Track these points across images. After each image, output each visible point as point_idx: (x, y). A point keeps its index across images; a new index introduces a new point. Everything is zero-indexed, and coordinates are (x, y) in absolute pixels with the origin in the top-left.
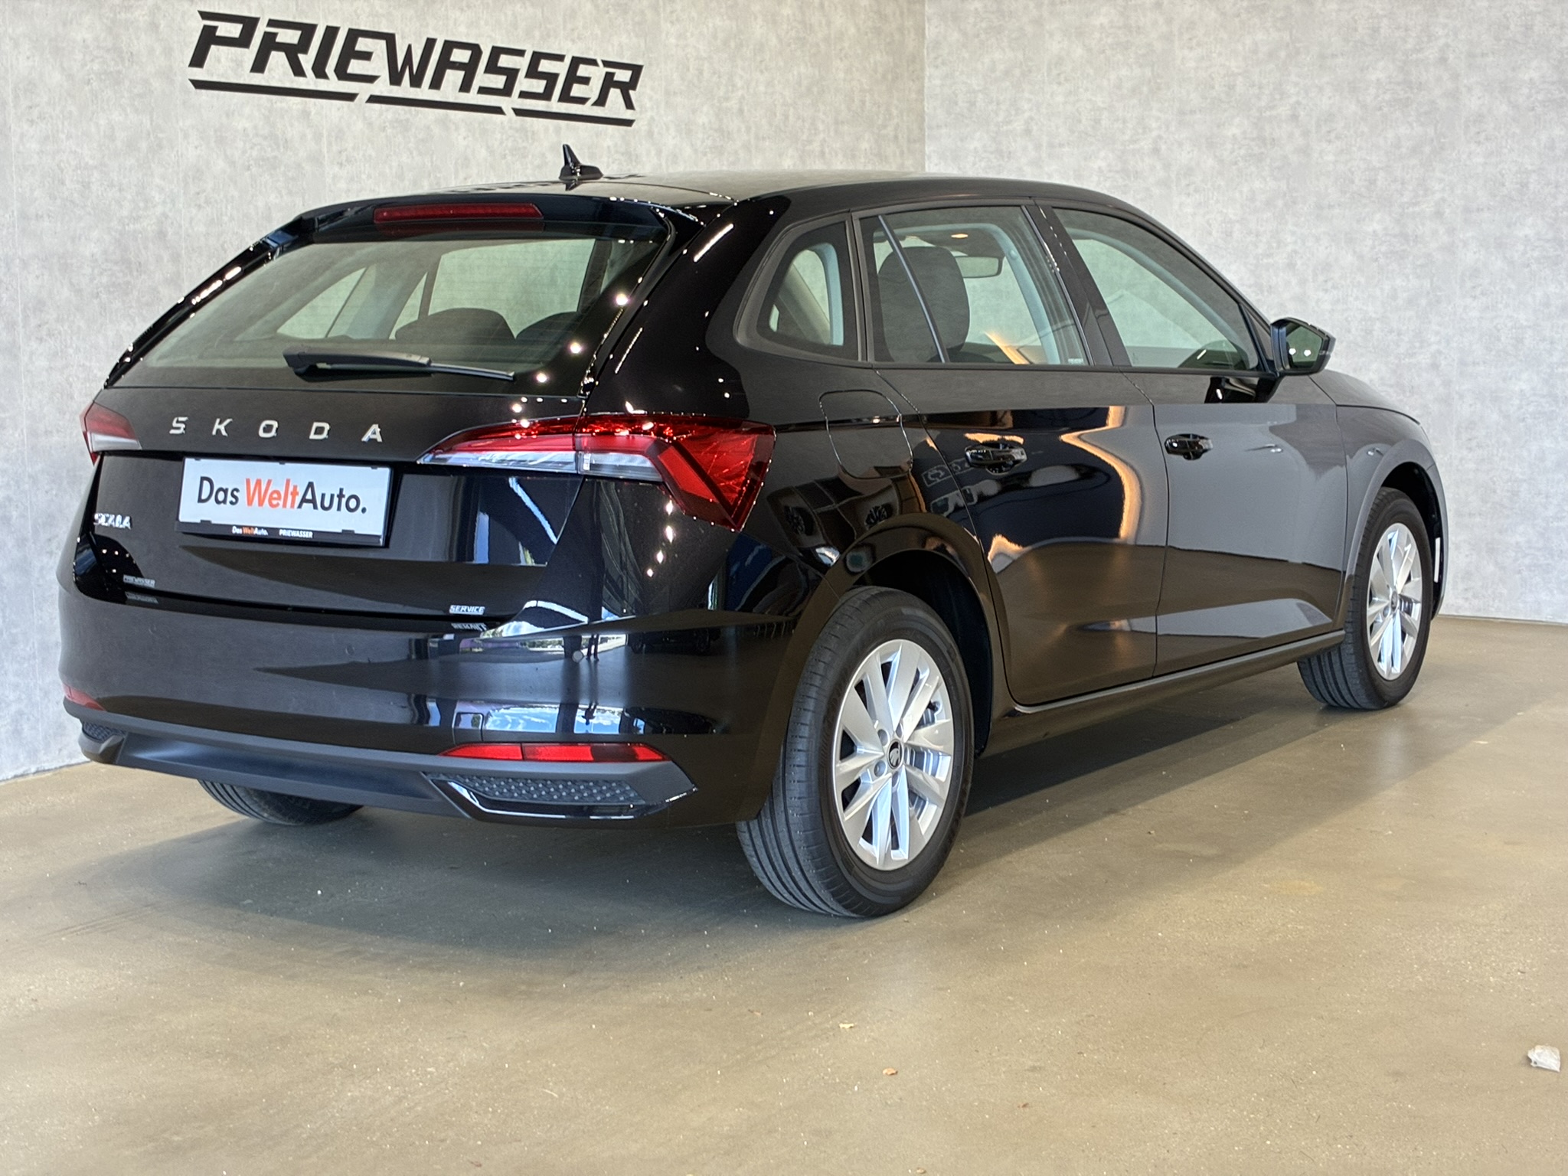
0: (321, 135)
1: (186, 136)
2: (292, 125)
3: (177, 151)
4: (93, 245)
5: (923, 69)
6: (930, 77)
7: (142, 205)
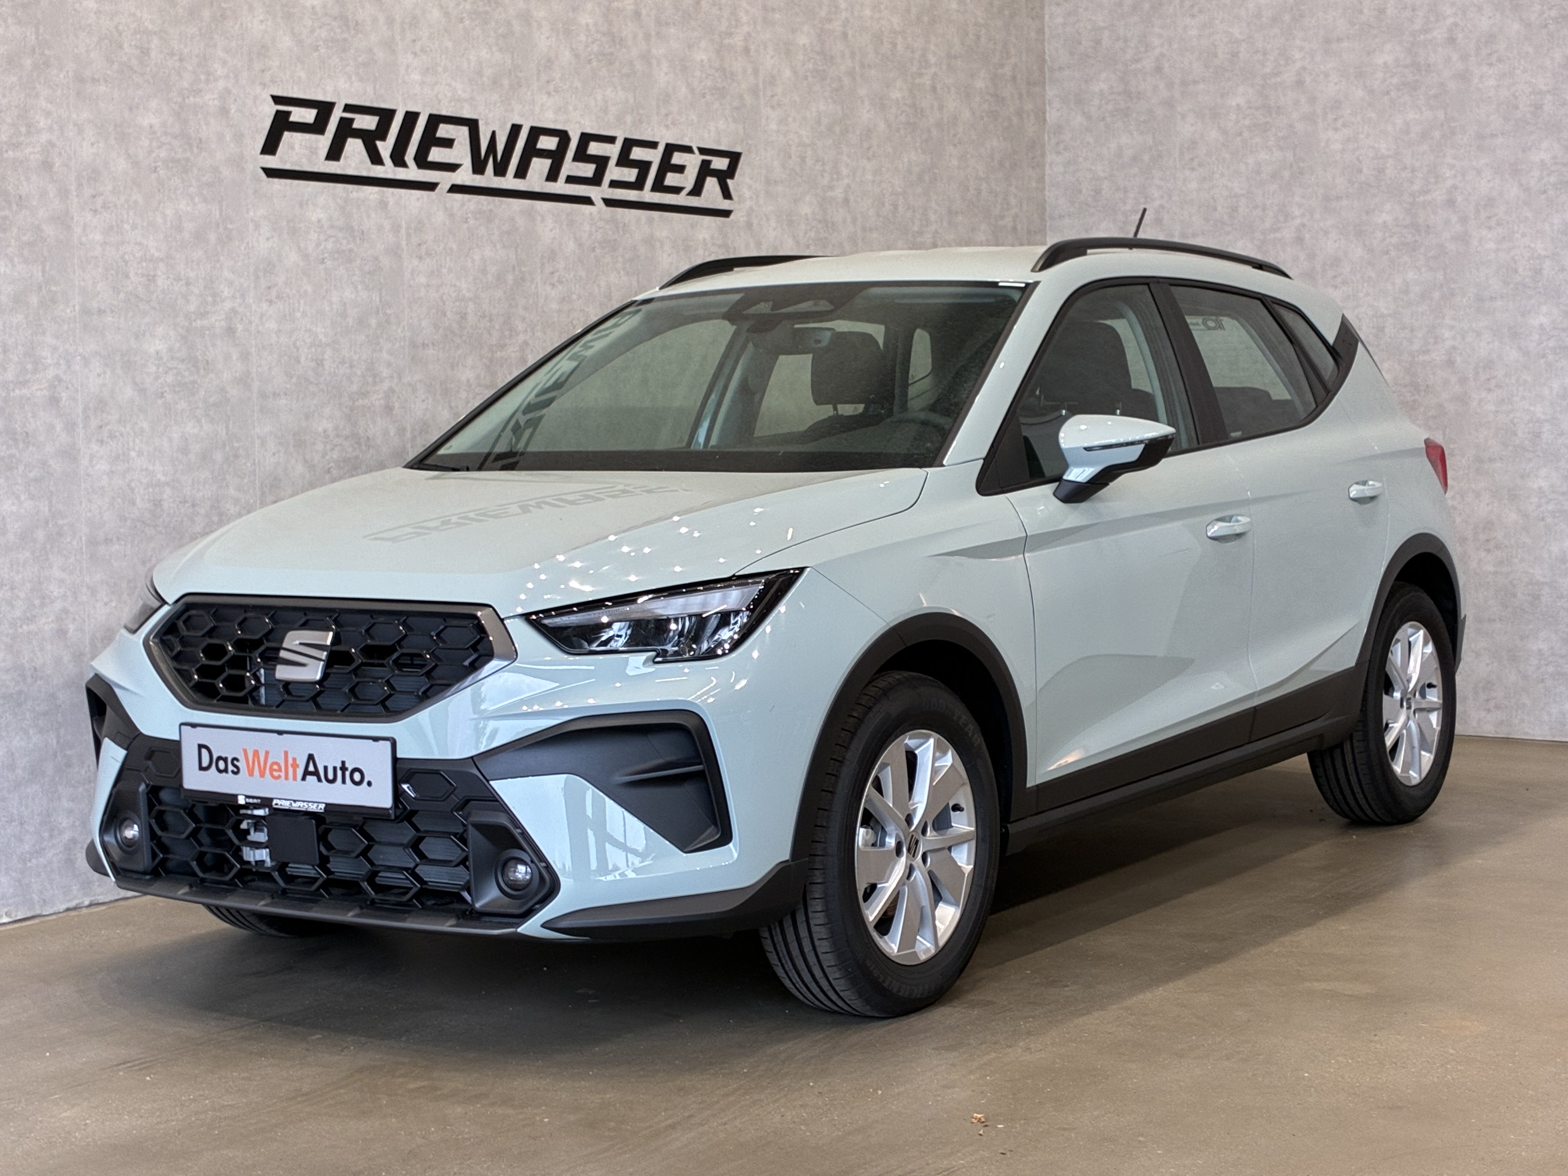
0: (399, 226)
1: (257, 227)
2: (369, 217)
3: (248, 243)
4: (157, 342)
5: (1043, 155)
6: (1051, 165)
7: (210, 299)
